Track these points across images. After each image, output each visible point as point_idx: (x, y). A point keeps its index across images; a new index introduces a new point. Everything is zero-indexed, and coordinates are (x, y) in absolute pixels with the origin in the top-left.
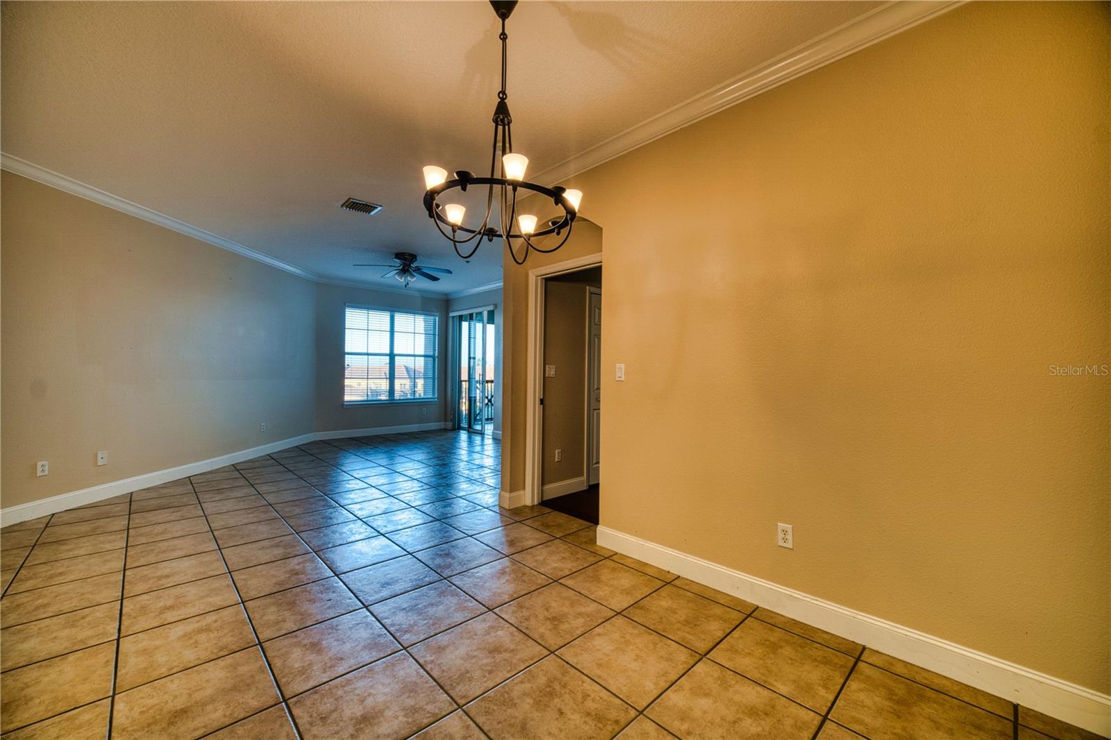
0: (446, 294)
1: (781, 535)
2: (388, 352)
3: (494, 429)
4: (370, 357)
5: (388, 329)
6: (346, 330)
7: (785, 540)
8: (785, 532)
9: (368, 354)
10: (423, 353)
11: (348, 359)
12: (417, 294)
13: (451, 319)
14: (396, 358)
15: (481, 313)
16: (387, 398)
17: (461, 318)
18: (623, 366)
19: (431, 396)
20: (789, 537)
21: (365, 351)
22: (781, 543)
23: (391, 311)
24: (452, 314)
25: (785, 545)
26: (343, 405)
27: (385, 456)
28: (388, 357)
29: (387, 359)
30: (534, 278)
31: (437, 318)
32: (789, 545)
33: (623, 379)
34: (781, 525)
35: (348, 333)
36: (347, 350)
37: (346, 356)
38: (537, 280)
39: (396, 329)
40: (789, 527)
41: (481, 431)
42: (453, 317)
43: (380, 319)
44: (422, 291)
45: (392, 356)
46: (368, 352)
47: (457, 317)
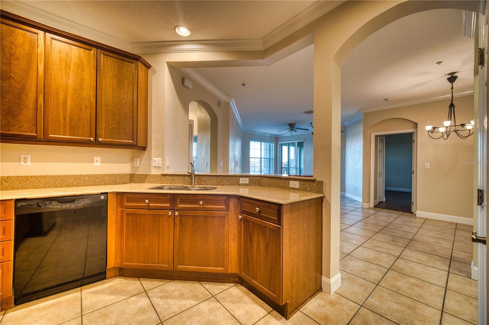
0: (277, 135)
2: (260, 157)
4: (256, 159)
5: (260, 148)
6: (250, 149)
9: (255, 158)
11: (251, 160)
12: (268, 135)
15: (294, 143)
16: (260, 174)
17: (282, 145)
23: (261, 142)
24: (279, 143)
29: (260, 159)
31: (274, 144)
33: (429, 167)
36: (251, 156)
37: (250, 158)
38: (374, 136)
39: (262, 148)
42: (280, 144)
43: (258, 144)
44: (270, 134)
45: (261, 158)
46: (255, 157)
47: (281, 144)
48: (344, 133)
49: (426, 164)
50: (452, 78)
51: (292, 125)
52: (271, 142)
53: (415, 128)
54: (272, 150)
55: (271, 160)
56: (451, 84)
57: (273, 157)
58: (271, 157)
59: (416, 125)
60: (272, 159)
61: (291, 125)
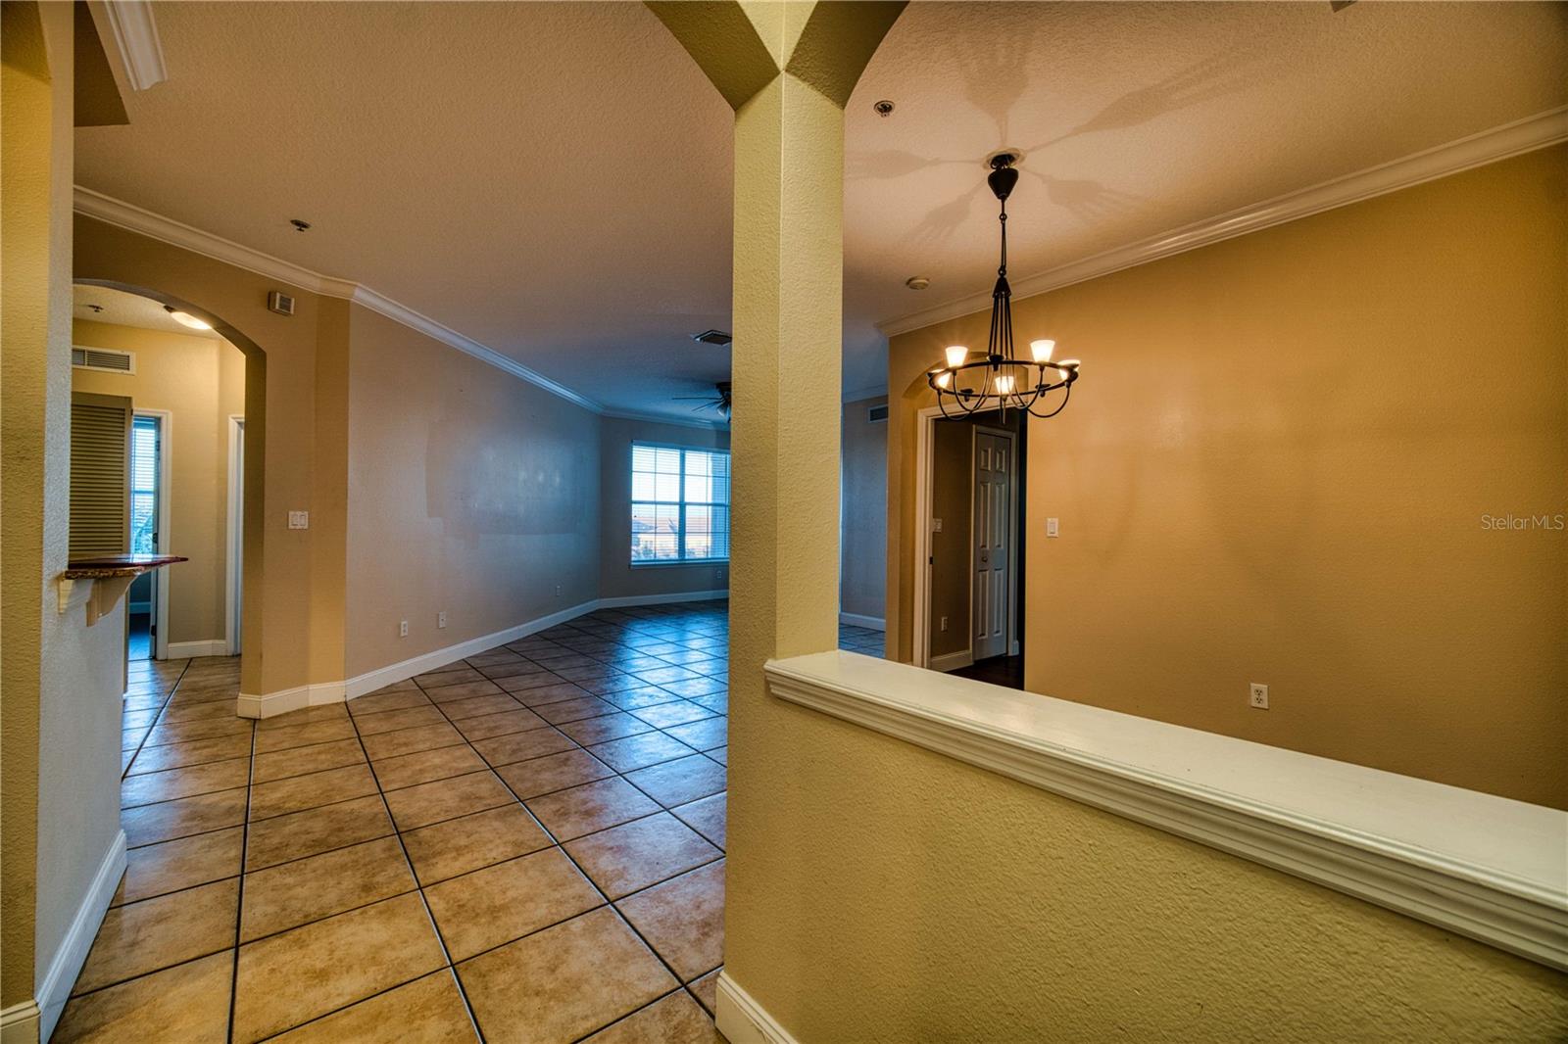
1: (1254, 696)
2: (677, 500)
4: (658, 506)
5: (678, 471)
6: (634, 474)
7: (1259, 701)
8: (1259, 692)
9: (656, 503)
10: (710, 501)
11: (636, 509)
12: (712, 427)
14: (688, 507)
16: (677, 557)
18: (1056, 520)
19: (723, 556)
20: (1265, 697)
21: (653, 500)
22: (1254, 704)
23: (681, 449)
25: (1260, 706)
26: (630, 566)
27: (671, 630)
28: (677, 507)
29: (677, 509)
30: (924, 418)
32: (1265, 705)
33: (1056, 535)
34: (1254, 686)
35: (635, 476)
36: (634, 498)
37: (634, 506)
38: (927, 421)
39: (687, 472)
40: (1264, 687)
43: (668, 458)
45: (682, 505)
46: (658, 499)
49: (1049, 520)
50: (1003, 177)
51: (727, 389)
56: (1000, 201)
61: (723, 388)
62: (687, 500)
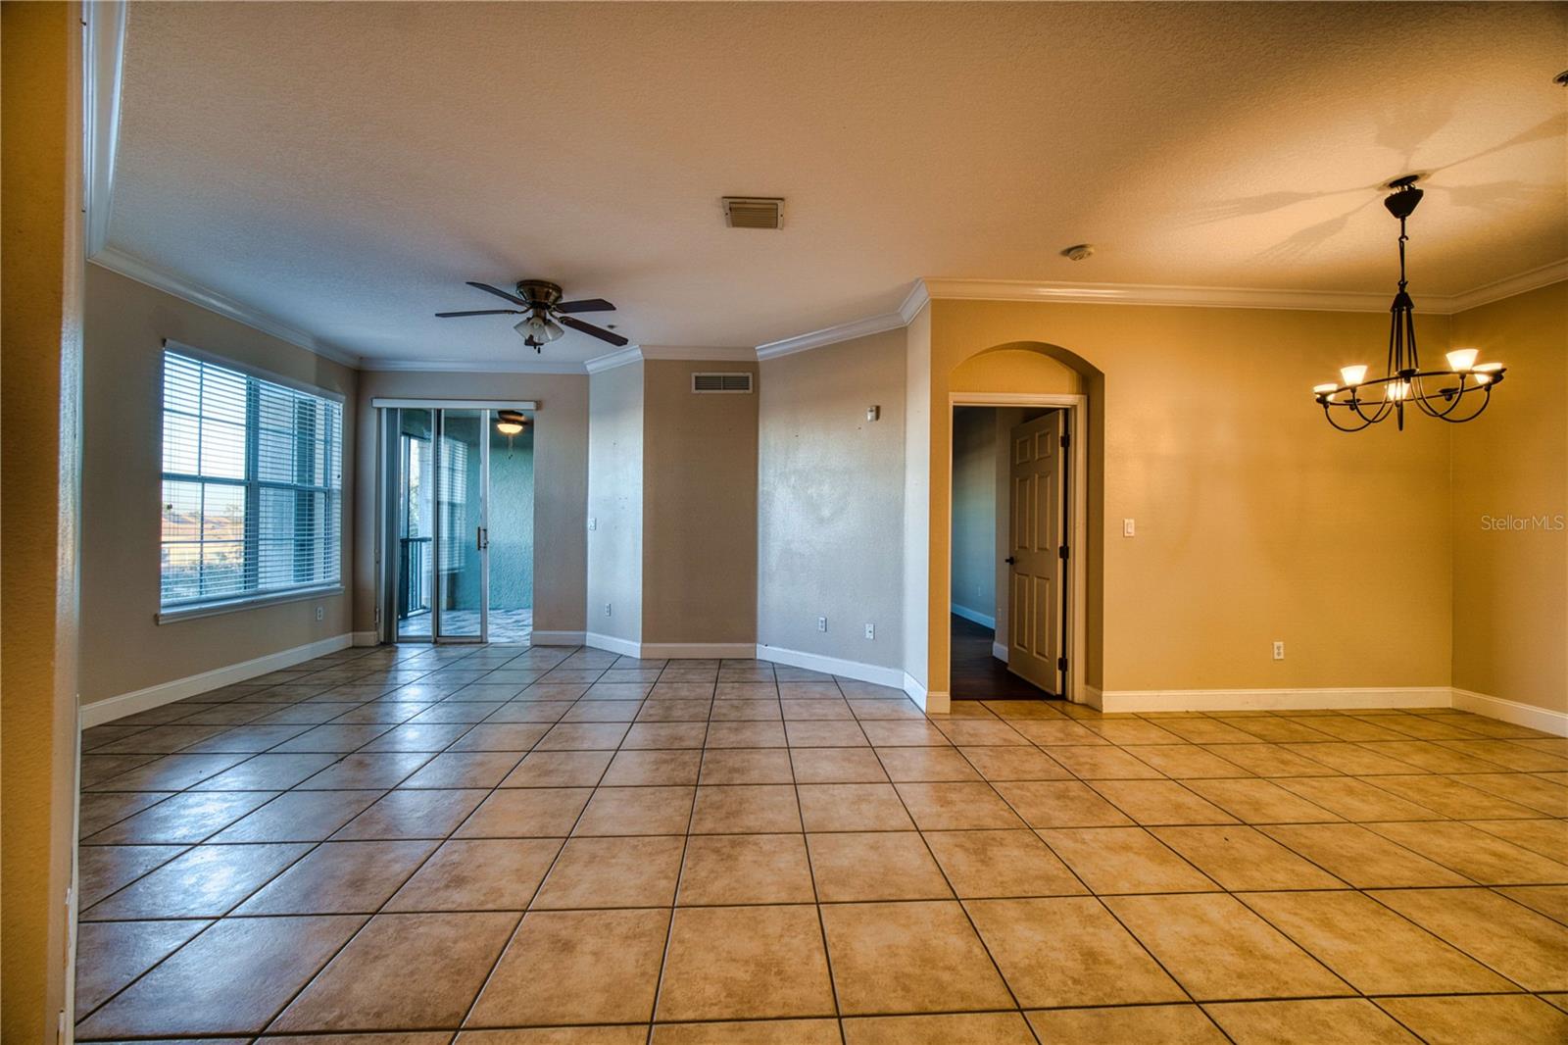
0: (362, 359)
1: (1276, 651)
2: (241, 476)
3: (536, 627)
4: (208, 486)
5: (242, 417)
6: (165, 414)
7: (1279, 654)
8: (1279, 648)
9: (202, 480)
11: (169, 491)
12: (309, 346)
13: (374, 414)
16: (241, 591)
18: (1132, 521)
20: (1282, 650)
21: (196, 472)
22: (1276, 657)
23: (249, 373)
24: (377, 403)
25: (1280, 658)
26: (156, 617)
28: (242, 490)
29: (239, 491)
31: (338, 408)
32: (1282, 656)
33: (1132, 535)
34: (1276, 644)
35: (167, 417)
36: (166, 467)
37: (165, 484)
39: (262, 422)
40: (1280, 643)
41: (481, 636)
42: (378, 414)
43: (226, 391)
44: (321, 342)
45: (252, 486)
46: (206, 472)
47: (392, 411)
48: (750, 391)
49: (1126, 521)
50: (1403, 199)
51: (548, 295)
52: (324, 387)
53: (1079, 394)
54: (327, 442)
55: (319, 498)
57: (336, 484)
58: (319, 482)
59: (1089, 381)
60: (328, 493)
61: (537, 288)
62: (262, 477)
